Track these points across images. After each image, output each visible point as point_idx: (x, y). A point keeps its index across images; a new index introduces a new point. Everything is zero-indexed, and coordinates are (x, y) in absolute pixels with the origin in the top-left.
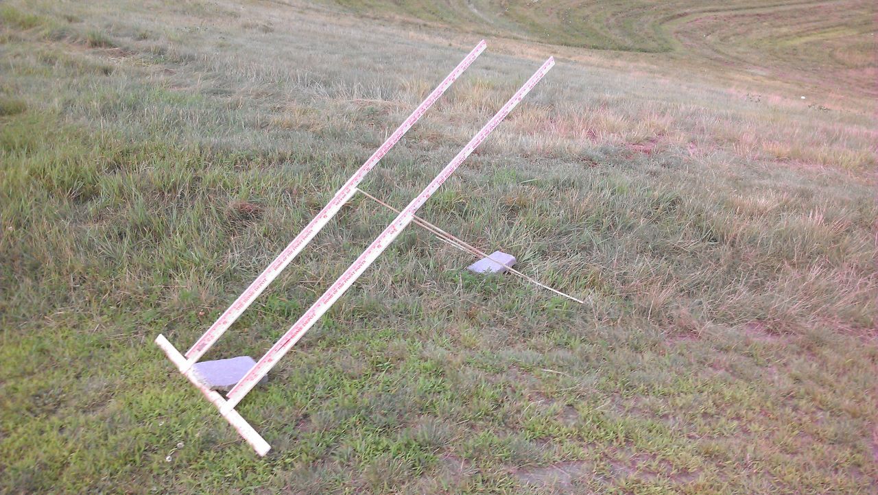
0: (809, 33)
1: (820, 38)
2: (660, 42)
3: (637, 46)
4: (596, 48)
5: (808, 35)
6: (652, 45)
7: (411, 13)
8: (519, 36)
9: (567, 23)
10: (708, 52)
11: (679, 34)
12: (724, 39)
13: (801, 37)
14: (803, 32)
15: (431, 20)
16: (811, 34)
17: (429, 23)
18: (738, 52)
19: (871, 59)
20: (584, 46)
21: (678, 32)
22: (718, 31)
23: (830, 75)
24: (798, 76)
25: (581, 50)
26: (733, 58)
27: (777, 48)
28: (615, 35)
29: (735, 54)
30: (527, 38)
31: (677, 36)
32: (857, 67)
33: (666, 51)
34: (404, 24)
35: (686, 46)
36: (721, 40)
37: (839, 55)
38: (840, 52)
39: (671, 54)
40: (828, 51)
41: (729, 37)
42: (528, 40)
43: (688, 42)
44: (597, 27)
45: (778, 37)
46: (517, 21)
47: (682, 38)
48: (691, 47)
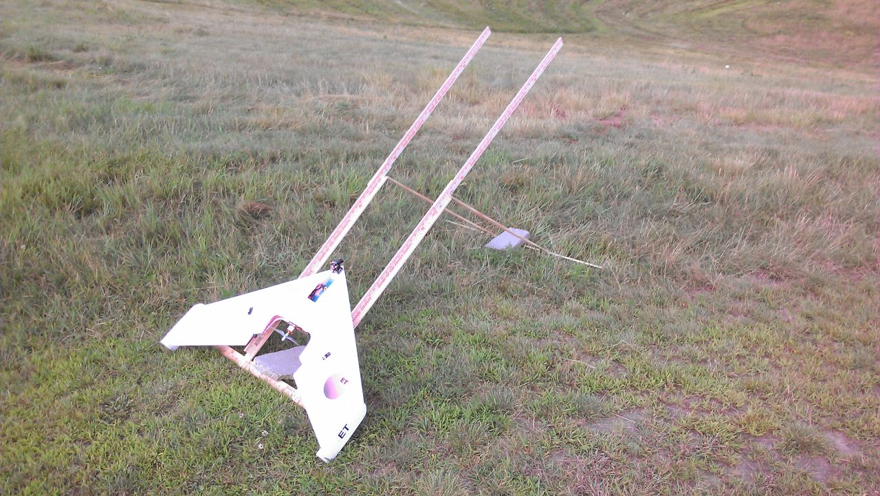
0: (721, 5)
1: (731, 10)
2: (583, 22)
3: (562, 28)
4: (521, 32)
5: (720, 8)
6: (575, 26)
7: (336, 8)
8: (447, 25)
9: (491, 10)
10: (630, 29)
11: (600, 14)
12: (643, 16)
13: (714, 9)
14: (715, 4)
15: (357, 14)
16: (723, 6)
17: (355, 17)
18: (658, 28)
19: (780, 27)
20: (511, 31)
21: (598, 12)
22: (636, 9)
23: (745, 44)
24: (716, 47)
25: (509, 35)
26: (654, 33)
27: (694, 21)
28: (538, 18)
29: (655, 30)
30: (454, 26)
31: (597, 16)
32: (768, 35)
33: (589, 30)
34: (332, 20)
35: (607, 25)
36: (640, 17)
37: (751, 25)
38: (752, 21)
39: (595, 33)
40: (740, 21)
41: (647, 13)
42: (456, 29)
43: (610, 21)
44: (520, 11)
45: (693, 11)
46: (441, 10)
47: (603, 17)
48: (613, 25)
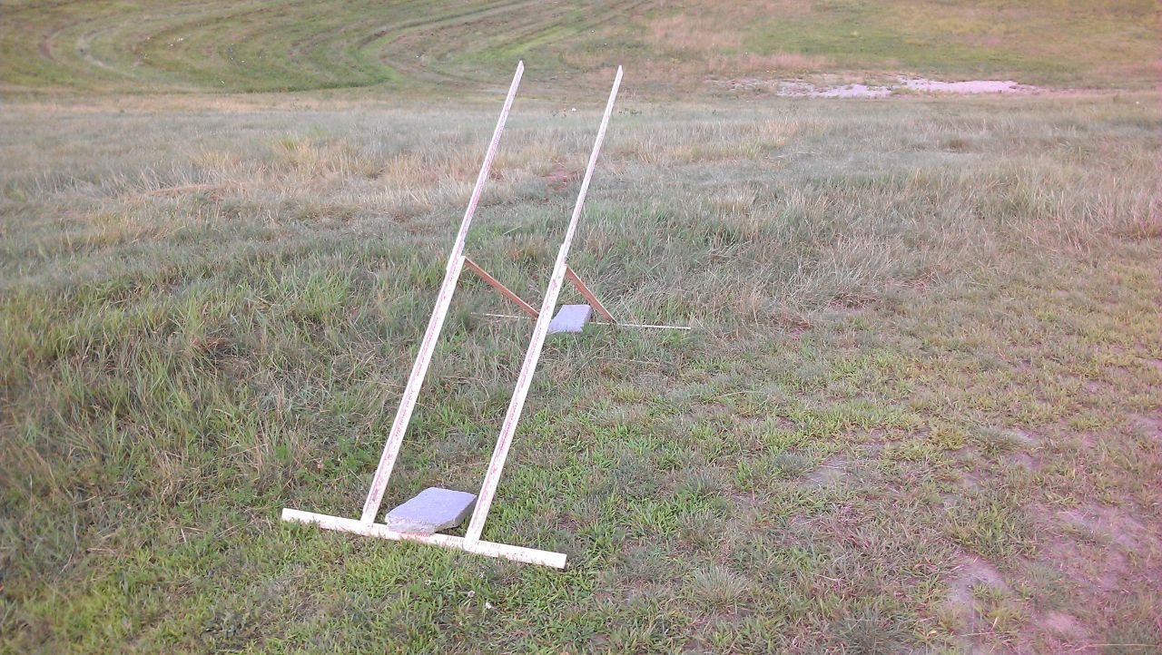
0: (528, 37)
1: (542, 43)
9: (240, 64)
12: (441, 58)
13: (521, 43)
14: (522, 38)
16: (532, 39)
19: (601, 59)
20: (280, 90)
21: (384, 57)
22: (430, 49)
28: (308, 69)
29: (462, 74)
30: (196, 89)
31: (385, 62)
36: (439, 59)
37: (570, 59)
38: (569, 55)
40: (557, 55)
46: (168, 70)
